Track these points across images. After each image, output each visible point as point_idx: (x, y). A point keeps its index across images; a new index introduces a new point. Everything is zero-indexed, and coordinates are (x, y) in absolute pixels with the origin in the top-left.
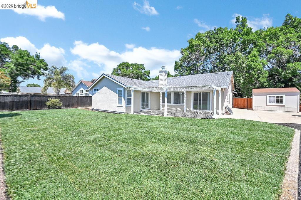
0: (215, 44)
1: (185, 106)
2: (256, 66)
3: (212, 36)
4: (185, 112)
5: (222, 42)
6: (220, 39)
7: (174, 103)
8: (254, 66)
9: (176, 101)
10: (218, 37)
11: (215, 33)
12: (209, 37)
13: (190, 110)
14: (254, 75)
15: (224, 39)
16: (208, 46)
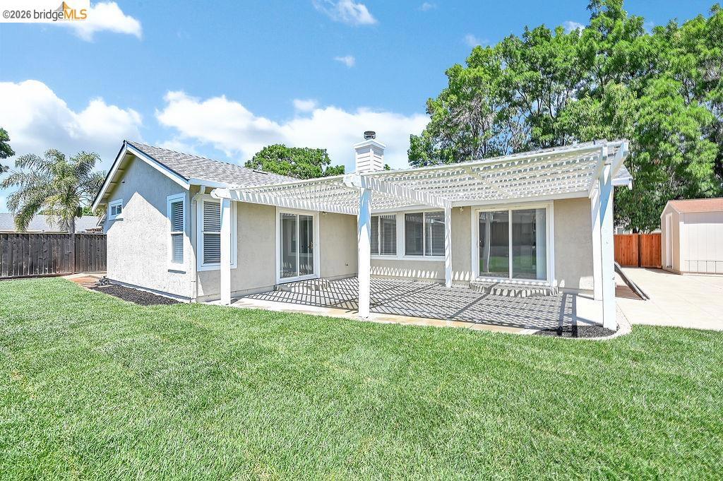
0: (528, 74)
1: (448, 263)
2: (676, 125)
3: (519, 53)
4: (449, 284)
5: (550, 64)
6: (544, 59)
7: (408, 251)
8: (670, 125)
9: (414, 246)
10: (536, 52)
11: (527, 45)
12: (508, 54)
13: (467, 279)
14: (670, 156)
15: (555, 57)
16: (508, 82)
